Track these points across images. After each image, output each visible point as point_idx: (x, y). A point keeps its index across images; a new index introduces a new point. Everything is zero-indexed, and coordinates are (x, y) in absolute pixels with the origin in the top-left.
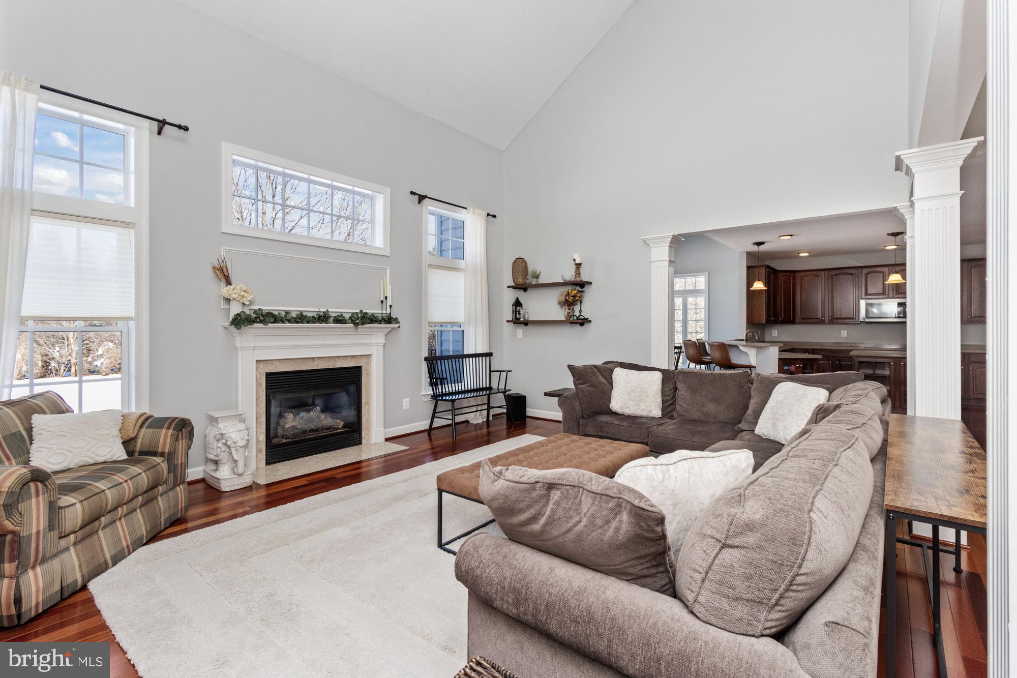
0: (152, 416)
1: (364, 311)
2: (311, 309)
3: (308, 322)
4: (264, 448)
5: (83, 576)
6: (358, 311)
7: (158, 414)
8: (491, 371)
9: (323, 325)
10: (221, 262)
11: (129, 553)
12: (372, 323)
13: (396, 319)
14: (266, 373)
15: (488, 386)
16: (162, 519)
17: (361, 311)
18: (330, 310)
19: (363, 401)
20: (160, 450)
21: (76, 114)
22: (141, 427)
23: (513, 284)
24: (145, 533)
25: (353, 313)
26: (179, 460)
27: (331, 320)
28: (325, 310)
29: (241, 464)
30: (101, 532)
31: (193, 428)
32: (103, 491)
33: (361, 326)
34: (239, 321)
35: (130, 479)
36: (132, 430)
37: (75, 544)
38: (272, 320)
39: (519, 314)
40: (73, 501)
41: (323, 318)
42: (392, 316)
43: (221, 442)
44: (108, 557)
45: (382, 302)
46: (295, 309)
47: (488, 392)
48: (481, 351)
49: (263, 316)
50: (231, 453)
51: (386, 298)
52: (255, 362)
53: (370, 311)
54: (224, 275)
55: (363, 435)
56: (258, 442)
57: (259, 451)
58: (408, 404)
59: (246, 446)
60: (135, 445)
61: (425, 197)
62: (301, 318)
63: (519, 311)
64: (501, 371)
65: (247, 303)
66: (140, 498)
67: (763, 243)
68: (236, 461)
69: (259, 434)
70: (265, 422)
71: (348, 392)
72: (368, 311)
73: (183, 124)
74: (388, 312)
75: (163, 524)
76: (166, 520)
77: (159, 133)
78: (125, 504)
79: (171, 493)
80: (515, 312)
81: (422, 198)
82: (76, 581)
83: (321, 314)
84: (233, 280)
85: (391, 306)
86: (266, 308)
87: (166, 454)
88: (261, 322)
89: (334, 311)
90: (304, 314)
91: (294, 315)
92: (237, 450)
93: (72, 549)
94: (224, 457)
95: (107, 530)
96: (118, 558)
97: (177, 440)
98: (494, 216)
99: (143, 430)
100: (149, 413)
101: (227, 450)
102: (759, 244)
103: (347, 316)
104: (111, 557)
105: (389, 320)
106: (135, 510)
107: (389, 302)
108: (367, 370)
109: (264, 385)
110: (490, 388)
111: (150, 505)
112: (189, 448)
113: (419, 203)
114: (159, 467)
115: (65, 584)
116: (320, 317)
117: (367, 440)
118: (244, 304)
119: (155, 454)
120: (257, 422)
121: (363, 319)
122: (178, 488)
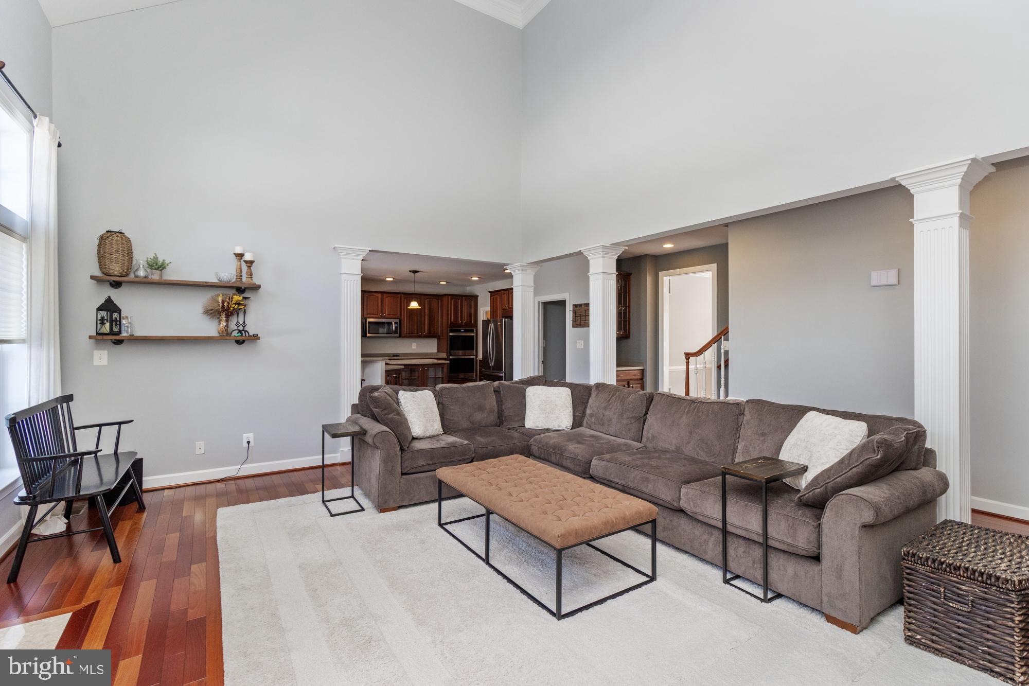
8: (74, 428)
23: (99, 275)
64: (100, 425)
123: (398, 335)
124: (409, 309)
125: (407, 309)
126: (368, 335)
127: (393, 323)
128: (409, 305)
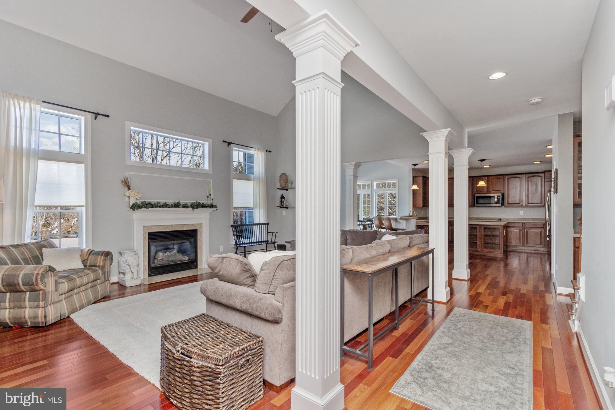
0: (94, 250)
1: (198, 202)
2: (170, 201)
3: (169, 208)
4: (147, 268)
5: (68, 312)
6: (195, 202)
7: (97, 249)
8: (268, 232)
9: (177, 209)
10: (125, 179)
11: (86, 307)
12: (203, 208)
13: (216, 206)
14: (148, 232)
15: (266, 240)
16: (100, 295)
17: (197, 202)
18: (180, 201)
19: (198, 247)
20: (98, 265)
21: (57, 112)
22: (89, 255)
23: (280, 187)
24: (92, 299)
25: (192, 203)
26: (107, 269)
27: (181, 206)
28: (178, 201)
29: (135, 274)
30: (74, 296)
31: (112, 256)
32: (75, 278)
33: (196, 209)
34: (135, 207)
35: (86, 275)
36: (85, 256)
37: (65, 299)
38: (151, 206)
39: (283, 202)
40: (64, 281)
41: (177, 205)
42: (213, 204)
43: (126, 264)
44: (78, 306)
45: (208, 197)
46: (162, 201)
47: (266, 243)
48: (263, 222)
49: (146, 205)
50: (131, 269)
51: (210, 195)
52: (142, 227)
53: (201, 202)
54: (127, 184)
55: (198, 264)
56: (144, 265)
57: (145, 270)
58: (223, 249)
59: (138, 265)
60: (87, 262)
61: (231, 143)
62: (165, 206)
63: (283, 201)
64: (273, 232)
65: (138, 198)
66: (90, 284)
67: (417, 164)
68: (133, 273)
69: (145, 262)
70: (148, 256)
71: (190, 242)
72: (200, 202)
73: (106, 114)
74: (211, 202)
75: (100, 297)
76: (101, 295)
77: (96, 119)
78: (84, 285)
79: (103, 284)
80: (281, 201)
81: (229, 144)
82: (65, 313)
83: (176, 203)
84: (131, 187)
85: (212, 199)
86: (148, 201)
87: (101, 267)
88: (145, 207)
89: (182, 202)
90: (167, 203)
91: (161, 204)
92: (133, 267)
93: (64, 300)
94: (127, 270)
95: (77, 295)
96: (82, 307)
97: (105, 261)
98: (270, 152)
99: (90, 256)
100: (92, 249)
101: (129, 267)
102: (415, 165)
103: (189, 205)
104: (79, 307)
105: (211, 206)
106: (88, 289)
107: (212, 197)
108: (200, 231)
109: (147, 238)
110: (268, 241)
111: (94, 288)
112: (111, 265)
113: (228, 146)
114: (98, 271)
115: (61, 314)
116: (175, 205)
117: (201, 266)
118: (137, 199)
119: (96, 266)
120: (144, 256)
121: (197, 206)
122: (106, 282)
123: (500, 205)
124: (479, 187)
125: (477, 187)
126: (476, 205)
127: (496, 196)
128: (477, 184)
